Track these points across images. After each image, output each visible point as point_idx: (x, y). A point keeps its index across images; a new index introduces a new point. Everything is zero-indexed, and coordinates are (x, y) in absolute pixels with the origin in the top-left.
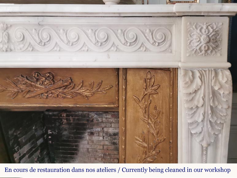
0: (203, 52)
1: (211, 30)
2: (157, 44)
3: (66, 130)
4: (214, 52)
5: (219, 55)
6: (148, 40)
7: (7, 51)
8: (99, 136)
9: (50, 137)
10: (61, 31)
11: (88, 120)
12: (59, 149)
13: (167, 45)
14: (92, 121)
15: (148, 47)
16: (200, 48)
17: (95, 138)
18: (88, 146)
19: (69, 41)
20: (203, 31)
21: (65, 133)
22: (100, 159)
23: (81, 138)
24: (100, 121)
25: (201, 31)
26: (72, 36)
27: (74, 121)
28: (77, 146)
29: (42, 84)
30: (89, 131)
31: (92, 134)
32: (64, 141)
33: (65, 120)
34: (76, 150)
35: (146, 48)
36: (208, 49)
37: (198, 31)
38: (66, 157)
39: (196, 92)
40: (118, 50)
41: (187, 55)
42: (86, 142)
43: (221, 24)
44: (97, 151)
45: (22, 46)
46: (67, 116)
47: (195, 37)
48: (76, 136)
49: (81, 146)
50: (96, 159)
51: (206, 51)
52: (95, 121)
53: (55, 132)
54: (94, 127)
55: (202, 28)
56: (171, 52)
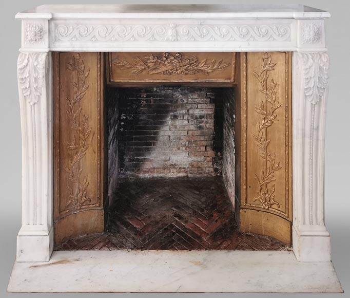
0: (311, 41)
1: (316, 28)
2: (281, 36)
3: (144, 113)
4: (318, 42)
6: (275, 33)
7: (174, 41)
8: (183, 119)
9: (122, 123)
11: (171, 101)
12: (132, 139)
14: (176, 102)
15: (275, 37)
17: (179, 122)
18: (170, 133)
20: (311, 28)
21: (143, 117)
22: (184, 149)
23: (162, 123)
24: (185, 102)
27: (154, 102)
28: (156, 133)
29: (170, 62)
30: (172, 114)
31: (175, 117)
32: (141, 128)
33: (145, 102)
34: (154, 139)
35: (274, 39)
36: (315, 39)
37: (308, 28)
38: (139, 150)
39: (310, 68)
41: (302, 43)
42: (167, 128)
44: (180, 139)
46: (148, 96)
47: (306, 32)
48: (156, 121)
49: (162, 133)
50: (179, 149)
51: (313, 41)
52: (179, 102)
53: (130, 116)
54: (178, 109)
55: (310, 26)
56: (290, 41)
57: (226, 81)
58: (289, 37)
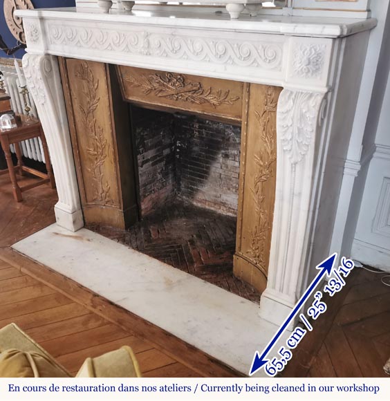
0: (304, 74)
2: (268, 61)
3: (197, 145)
4: (314, 75)
5: (319, 78)
6: (260, 57)
7: (147, 54)
8: (234, 160)
9: (178, 150)
10: (189, 41)
11: (223, 138)
12: (187, 167)
13: (277, 63)
14: (228, 140)
16: (302, 70)
17: (230, 162)
18: (221, 171)
19: (195, 52)
20: (306, 52)
21: (196, 149)
22: (234, 190)
23: (214, 159)
24: (238, 141)
25: (304, 52)
26: (198, 46)
27: (207, 135)
28: (208, 168)
29: (174, 85)
30: (223, 151)
31: (226, 156)
32: (194, 159)
33: (197, 133)
34: (207, 173)
35: (258, 64)
36: (309, 71)
38: (193, 180)
39: (287, 112)
40: (233, 63)
41: (291, 76)
42: (219, 165)
43: (324, 46)
44: (230, 180)
45: (158, 52)
46: (200, 127)
48: (208, 155)
49: (213, 169)
50: (229, 189)
51: (307, 73)
52: (231, 140)
53: (185, 145)
54: (229, 148)
55: (306, 49)
56: (280, 70)
57: (235, 119)
58: (280, 64)
